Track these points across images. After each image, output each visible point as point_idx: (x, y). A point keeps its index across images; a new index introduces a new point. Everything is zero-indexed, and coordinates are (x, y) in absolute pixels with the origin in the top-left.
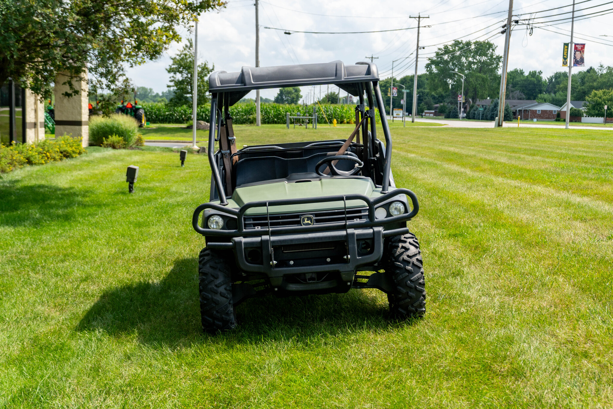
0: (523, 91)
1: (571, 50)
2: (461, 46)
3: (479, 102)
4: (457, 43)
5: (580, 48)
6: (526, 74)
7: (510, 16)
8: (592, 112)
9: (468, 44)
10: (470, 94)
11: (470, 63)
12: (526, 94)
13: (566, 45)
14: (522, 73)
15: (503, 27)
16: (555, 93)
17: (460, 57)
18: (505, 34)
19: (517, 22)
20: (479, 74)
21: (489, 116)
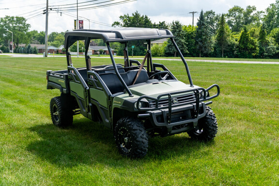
0: (38, 40)
1: (78, 23)
2: (9, 18)
3: (19, 45)
4: (7, 17)
5: (81, 22)
6: (39, 32)
7: (47, 6)
8: (73, 50)
9: (13, 18)
10: (15, 41)
11: (15, 27)
12: (40, 42)
13: (75, 20)
14: (37, 32)
15: (44, 11)
16: (53, 41)
17: (9, 24)
18: (45, 14)
19: (51, 9)
20: (19, 32)
21: (26, 52)
